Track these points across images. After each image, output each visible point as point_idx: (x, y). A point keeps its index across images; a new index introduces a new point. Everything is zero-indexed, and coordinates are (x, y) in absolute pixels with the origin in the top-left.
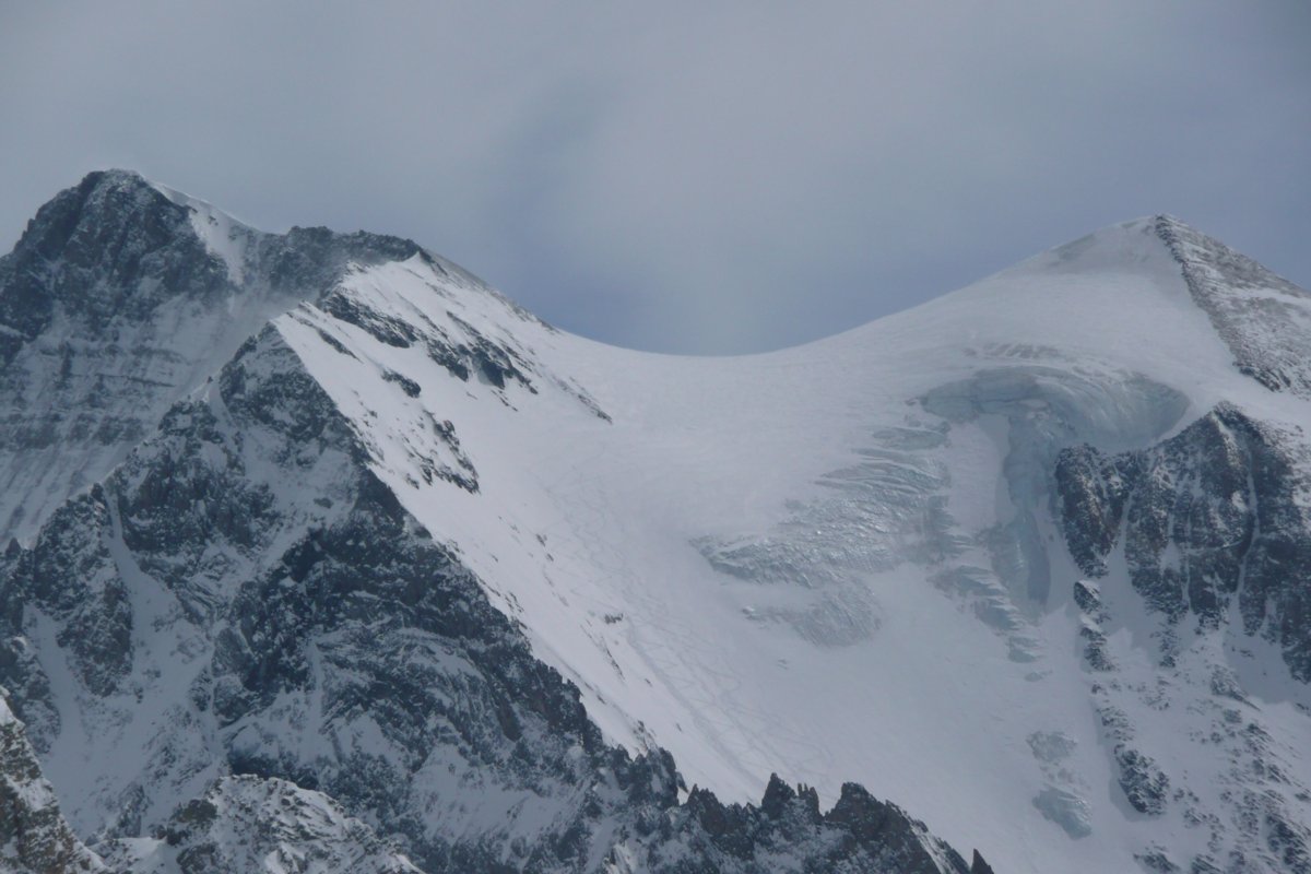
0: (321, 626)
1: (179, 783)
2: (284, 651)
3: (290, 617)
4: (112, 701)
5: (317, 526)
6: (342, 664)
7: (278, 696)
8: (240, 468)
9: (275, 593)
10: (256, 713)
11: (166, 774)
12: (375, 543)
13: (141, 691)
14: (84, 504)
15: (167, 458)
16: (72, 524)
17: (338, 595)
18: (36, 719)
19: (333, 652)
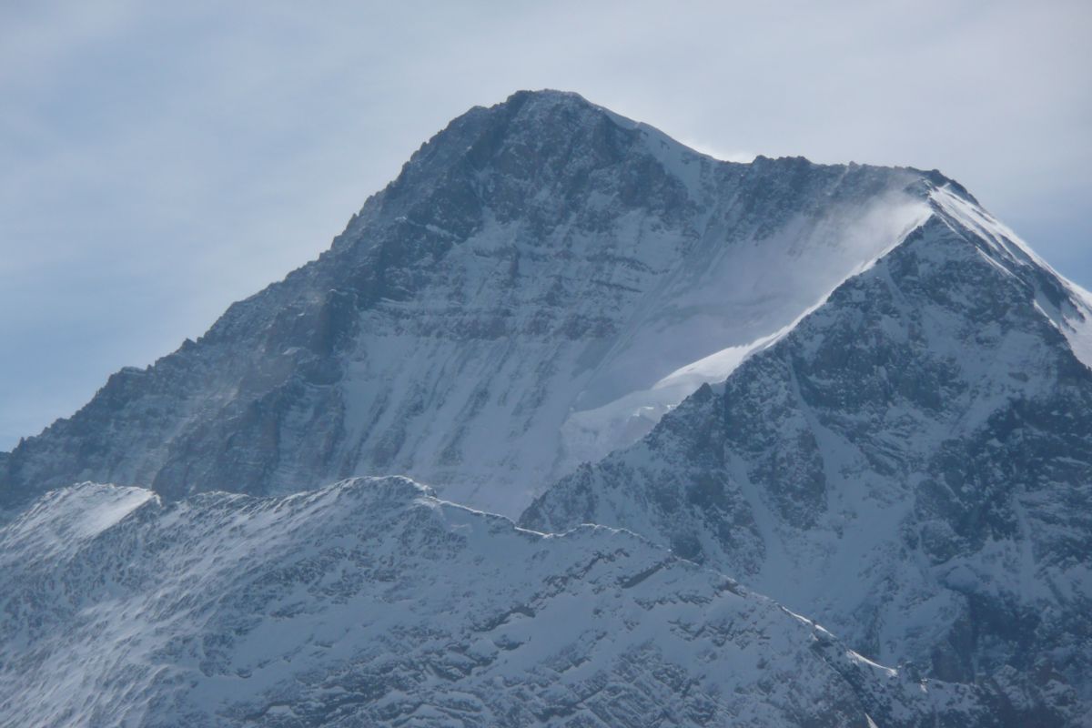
0: (1023, 485)
1: (907, 608)
2: (993, 503)
3: (999, 474)
4: (812, 534)
5: (1017, 396)
6: (1050, 520)
7: (986, 542)
8: (923, 341)
9: (983, 451)
10: (966, 556)
11: (892, 599)
12: (1084, 415)
13: (840, 528)
14: (770, 360)
15: (847, 326)
16: (758, 377)
17: (1041, 459)
18: (744, 543)
19: (1038, 509)
